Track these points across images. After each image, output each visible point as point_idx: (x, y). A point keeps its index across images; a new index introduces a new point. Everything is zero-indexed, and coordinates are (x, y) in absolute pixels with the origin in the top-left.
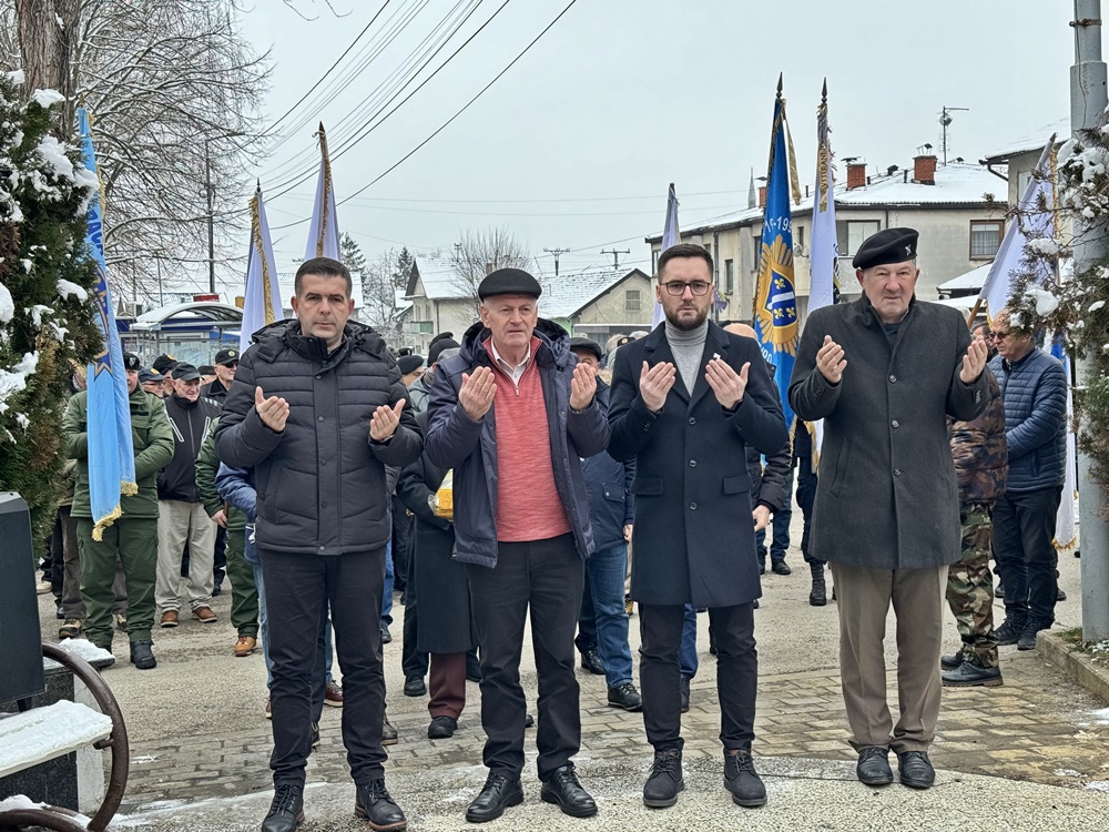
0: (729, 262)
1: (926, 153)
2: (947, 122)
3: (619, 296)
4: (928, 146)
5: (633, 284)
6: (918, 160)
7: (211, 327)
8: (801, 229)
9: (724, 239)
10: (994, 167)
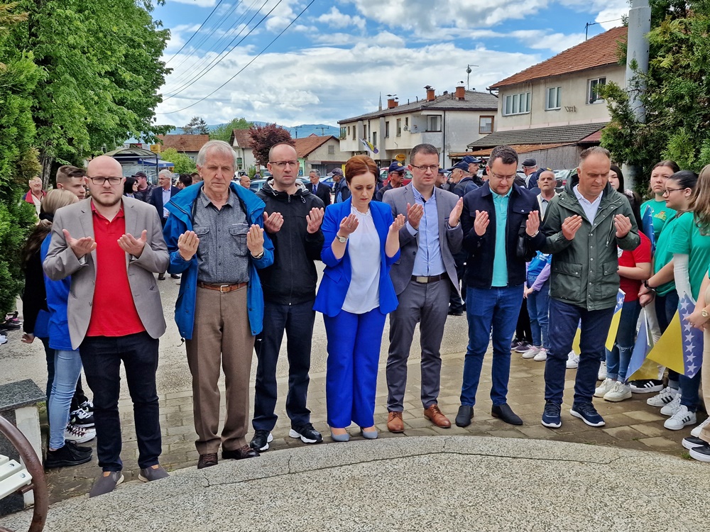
0: (375, 133)
1: (461, 85)
2: (469, 71)
3: (325, 147)
4: (462, 82)
5: (331, 143)
6: (457, 88)
7: (138, 159)
8: (407, 119)
9: (372, 123)
10: (492, 92)
